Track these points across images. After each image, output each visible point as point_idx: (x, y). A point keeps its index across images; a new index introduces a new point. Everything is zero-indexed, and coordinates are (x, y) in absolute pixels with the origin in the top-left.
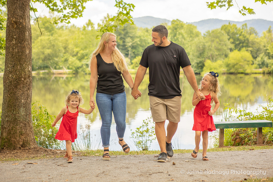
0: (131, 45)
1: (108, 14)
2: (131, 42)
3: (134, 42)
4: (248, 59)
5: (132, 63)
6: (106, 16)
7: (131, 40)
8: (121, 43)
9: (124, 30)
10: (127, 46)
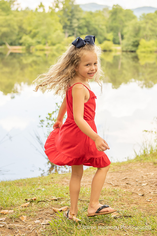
2: (77, 23)
7: (77, 21)
8: (68, 23)
9: (71, 12)
10: (74, 27)
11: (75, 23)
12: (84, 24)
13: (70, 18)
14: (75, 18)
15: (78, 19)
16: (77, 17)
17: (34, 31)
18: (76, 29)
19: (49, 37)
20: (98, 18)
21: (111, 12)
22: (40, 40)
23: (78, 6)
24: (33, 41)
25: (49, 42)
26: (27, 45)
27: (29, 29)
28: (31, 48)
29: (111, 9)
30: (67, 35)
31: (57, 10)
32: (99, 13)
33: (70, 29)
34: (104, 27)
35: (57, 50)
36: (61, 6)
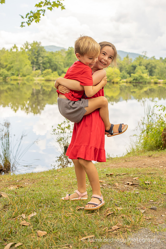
0: (42, 62)
1: (27, 42)
2: (42, 60)
3: (44, 60)
4: (117, 73)
5: (42, 74)
6: (26, 43)
7: (42, 59)
8: (35, 60)
9: (37, 52)
10: (39, 63)
11: (40, 60)
12: (47, 61)
13: (36, 56)
14: (40, 56)
15: (43, 57)
16: (42, 56)
17: (9, 65)
18: (41, 65)
19: (21, 70)
20: (57, 56)
21: (67, 52)
22: (13, 73)
23: (43, 47)
24: (9, 73)
25: (21, 74)
26: (4, 76)
27: (5, 64)
28: (7, 78)
29: (67, 50)
30: (35, 69)
31: (27, 50)
32: (58, 53)
33: (36, 65)
34: (62, 63)
35: (28, 80)
36: (30, 47)
